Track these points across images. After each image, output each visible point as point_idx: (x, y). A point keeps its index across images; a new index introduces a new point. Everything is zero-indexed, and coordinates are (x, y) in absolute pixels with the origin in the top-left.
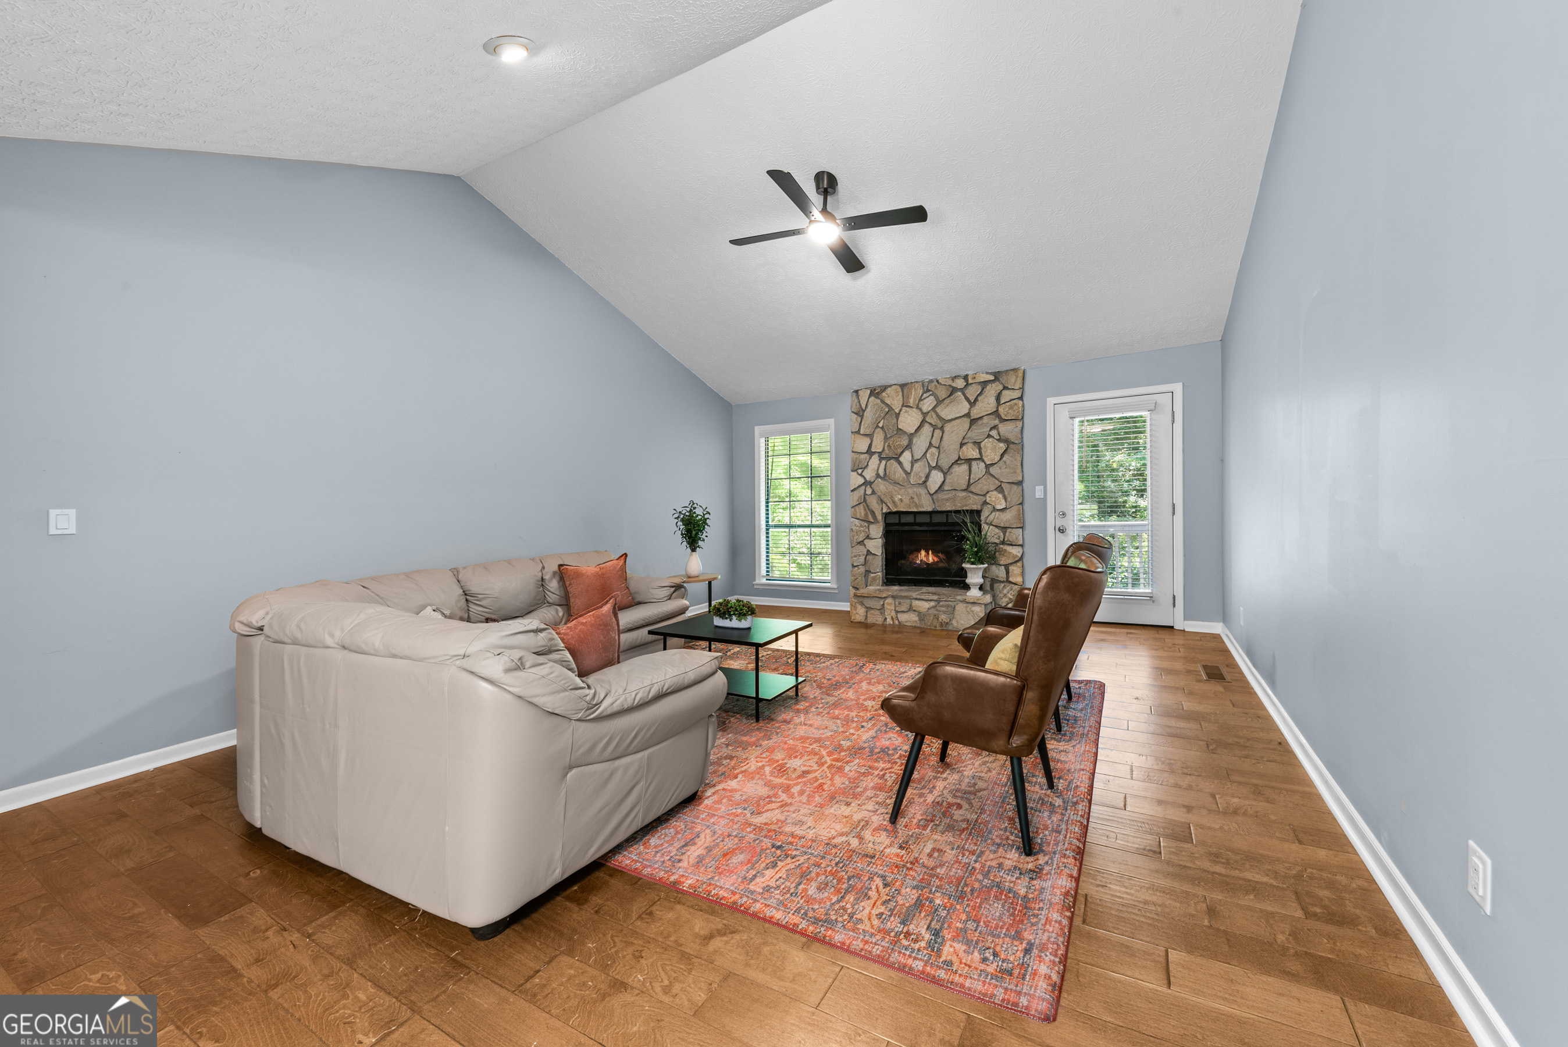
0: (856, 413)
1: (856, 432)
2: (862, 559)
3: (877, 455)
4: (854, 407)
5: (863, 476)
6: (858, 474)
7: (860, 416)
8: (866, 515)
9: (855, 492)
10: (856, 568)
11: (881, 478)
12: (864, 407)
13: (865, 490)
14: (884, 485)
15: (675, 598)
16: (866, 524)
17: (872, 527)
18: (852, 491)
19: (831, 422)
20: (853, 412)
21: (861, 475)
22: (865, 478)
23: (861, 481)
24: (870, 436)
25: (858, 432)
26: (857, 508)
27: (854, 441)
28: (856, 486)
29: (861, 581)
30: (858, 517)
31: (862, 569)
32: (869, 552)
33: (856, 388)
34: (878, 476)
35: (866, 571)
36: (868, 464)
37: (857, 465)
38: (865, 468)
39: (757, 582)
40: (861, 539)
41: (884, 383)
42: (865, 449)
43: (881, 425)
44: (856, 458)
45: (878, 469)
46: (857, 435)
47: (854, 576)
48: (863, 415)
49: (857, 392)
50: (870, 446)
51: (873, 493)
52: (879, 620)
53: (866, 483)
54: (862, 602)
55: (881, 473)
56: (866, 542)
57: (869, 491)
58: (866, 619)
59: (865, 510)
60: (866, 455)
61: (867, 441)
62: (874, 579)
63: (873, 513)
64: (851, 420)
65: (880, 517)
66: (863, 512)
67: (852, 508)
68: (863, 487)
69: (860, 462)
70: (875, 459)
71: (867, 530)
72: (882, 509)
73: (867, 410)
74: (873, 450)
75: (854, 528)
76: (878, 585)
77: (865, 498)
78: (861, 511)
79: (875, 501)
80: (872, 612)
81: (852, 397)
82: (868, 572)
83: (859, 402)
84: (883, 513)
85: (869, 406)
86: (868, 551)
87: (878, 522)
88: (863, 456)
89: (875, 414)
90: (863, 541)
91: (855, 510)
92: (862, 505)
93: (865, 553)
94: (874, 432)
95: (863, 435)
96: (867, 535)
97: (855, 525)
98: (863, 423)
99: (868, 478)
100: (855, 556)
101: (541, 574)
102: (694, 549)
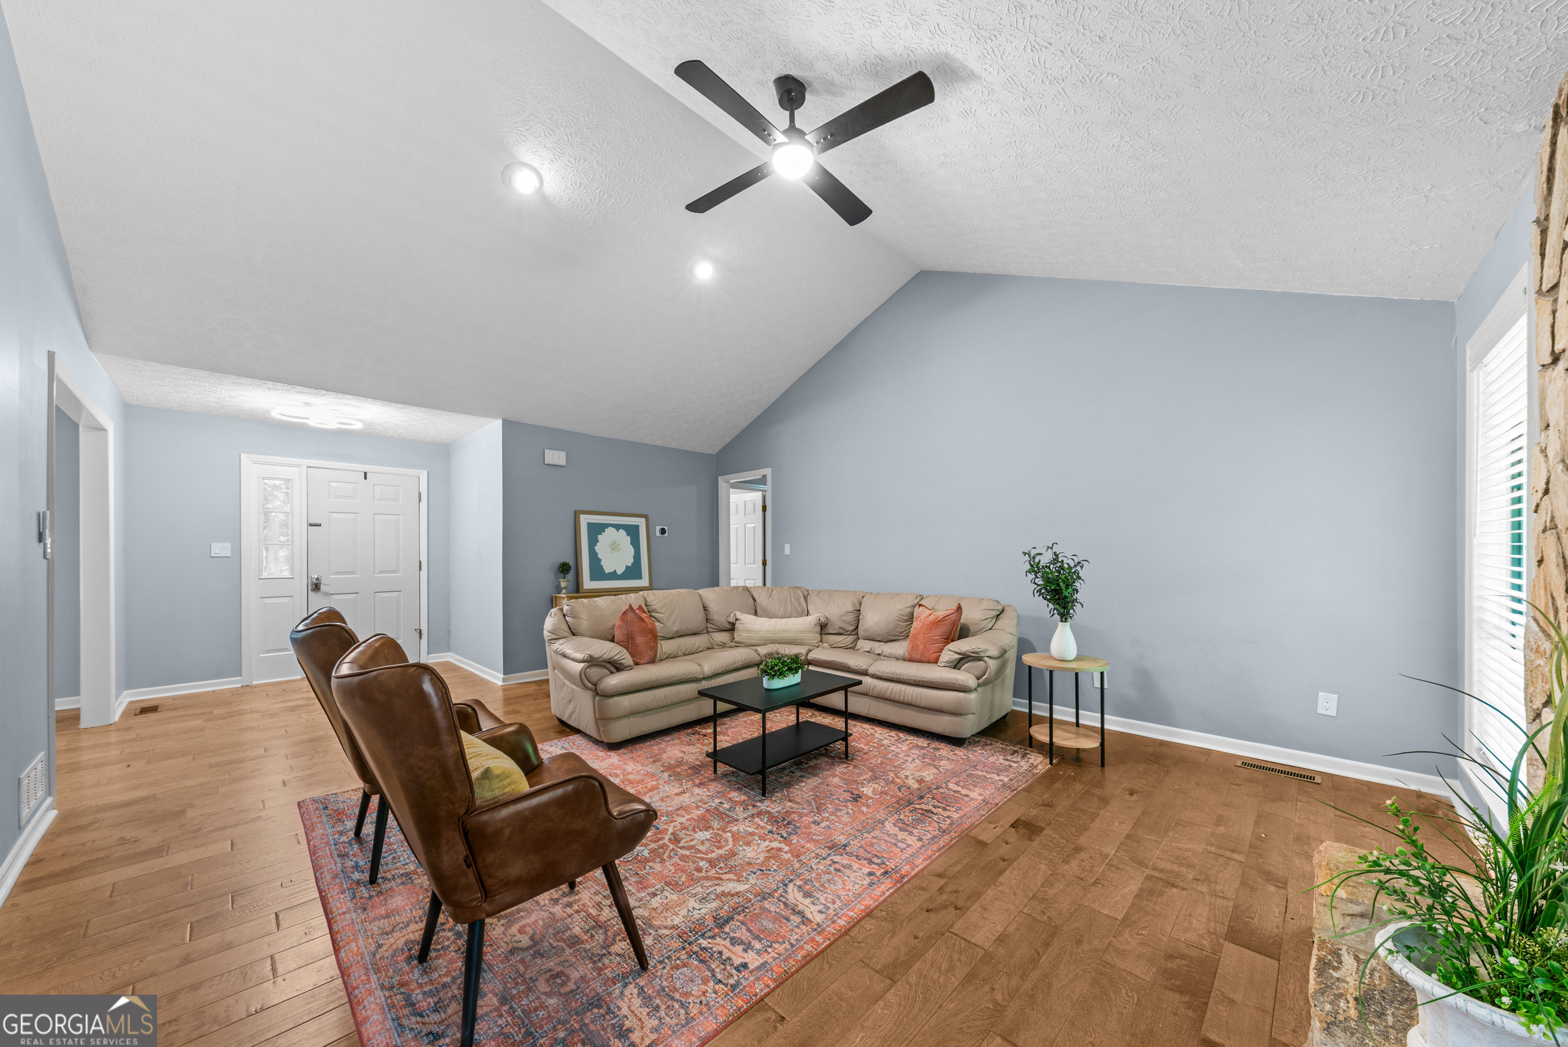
16: (1548, 648)
63: (1555, 606)
101: (909, 610)
102: (1064, 617)
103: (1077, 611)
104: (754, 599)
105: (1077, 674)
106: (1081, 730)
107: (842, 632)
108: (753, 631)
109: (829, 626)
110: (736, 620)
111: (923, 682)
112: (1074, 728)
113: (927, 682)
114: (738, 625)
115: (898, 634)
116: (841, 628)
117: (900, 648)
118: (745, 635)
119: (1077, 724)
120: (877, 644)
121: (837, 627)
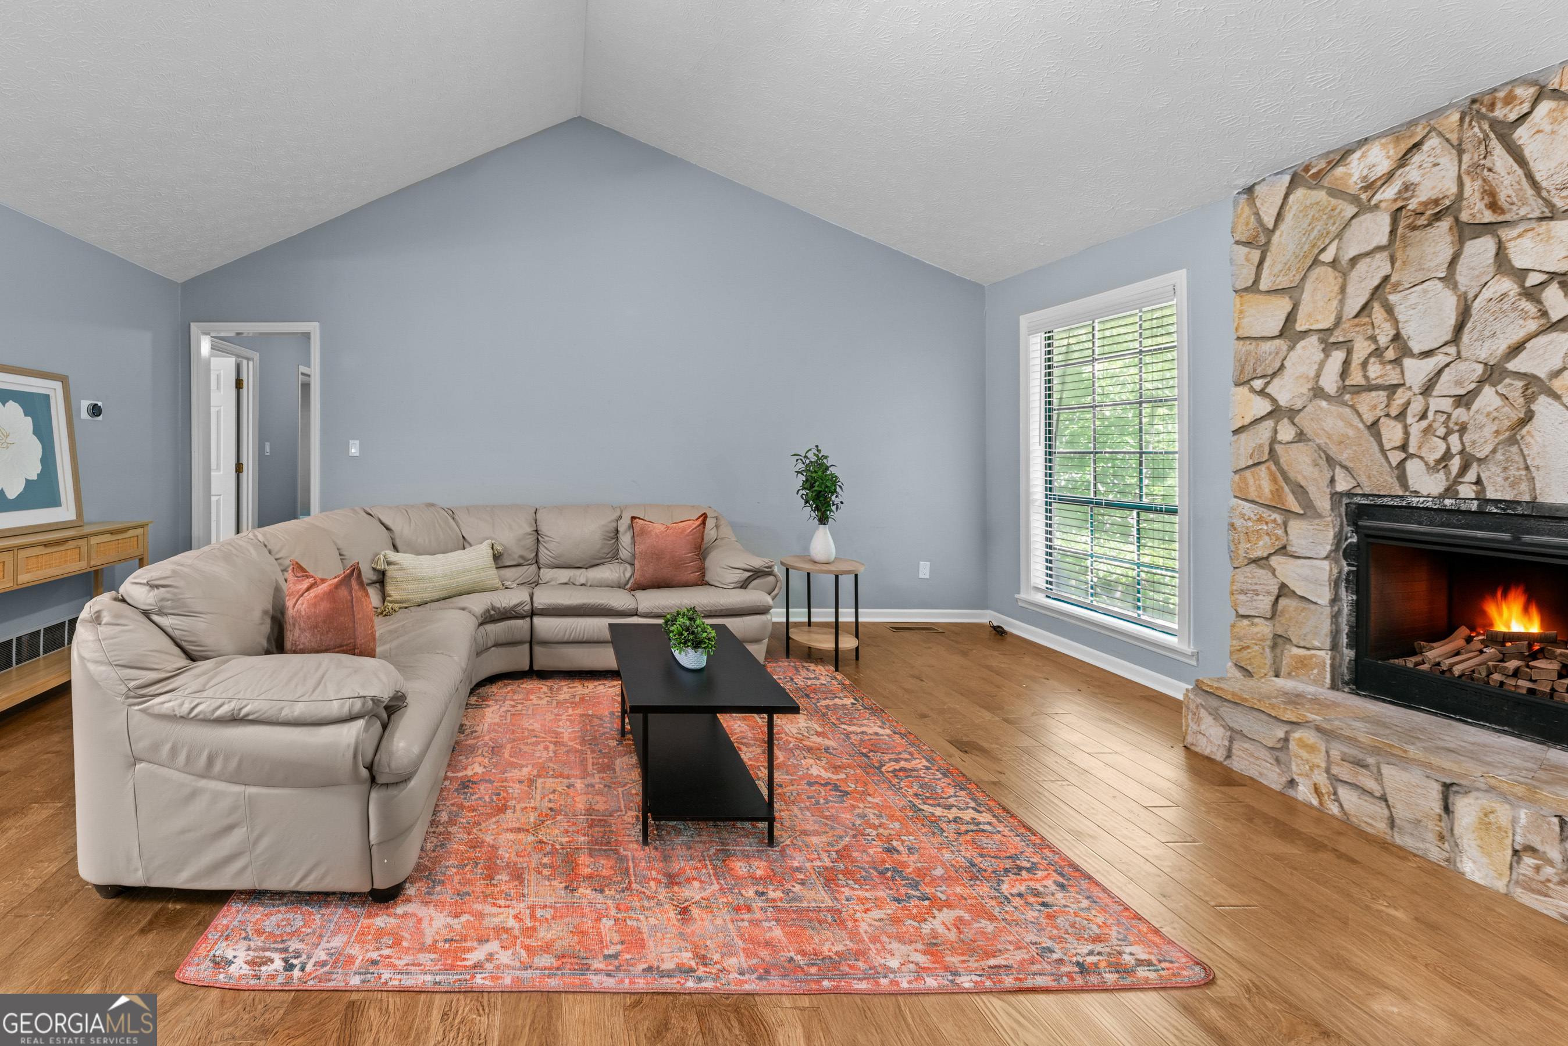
0: (1247, 244)
1: (1246, 290)
2: (1264, 604)
3: (1314, 339)
4: (1241, 228)
5: (1268, 396)
6: (1252, 390)
7: (1258, 247)
8: (1278, 493)
9: (1243, 436)
10: (1246, 622)
11: (1327, 397)
12: (1269, 221)
13: (1276, 432)
14: (1340, 417)
15: (754, 588)
16: (1278, 518)
17: (1294, 525)
18: (1236, 432)
19: (1180, 277)
20: (1237, 243)
21: (1262, 393)
22: (1274, 400)
23: (1263, 407)
24: (1293, 292)
25: (1253, 287)
26: (1248, 473)
27: (1241, 312)
28: (1247, 421)
29: (1261, 658)
30: (1253, 495)
31: (1265, 629)
32: (1284, 590)
33: (1244, 182)
34: (1318, 392)
35: (1276, 636)
36: (1282, 367)
37: (1249, 369)
38: (1274, 375)
39: (1023, 595)
40: (1259, 553)
41: (1335, 141)
42: (1275, 325)
43: (1327, 256)
44: (1248, 353)
45: (1318, 376)
46: (1249, 297)
47: (1240, 639)
48: (1268, 243)
49: (1250, 190)
50: (1291, 318)
51: (1301, 437)
52: (1273, 778)
53: (1276, 412)
54: (1216, 709)
55: (1330, 382)
56: (1274, 561)
57: (1286, 432)
58: (1229, 756)
59: (1274, 480)
60: (1277, 342)
61: (1284, 305)
62: (1302, 664)
63: (1300, 491)
64: (1232, 261)
65: (1323, 504)
66: (1267, 486)
67: (1236, 472)
68: (1269, 424)
69: (1259, 360)
70: (1309, 350)
71: (1280, 532)
72: (1332, 481)
73: (1283, 227)
74: (1301, 326)
75: (1239, 523)
76: (1315, 682)
77: (1272, 450)
78: (1262, 482)
79: (1308, 460)
80: (1246, 746)
81: (1236, 203)
82: (1279, 641)
83: (1257, 214)
84: (1334, 494)
85: (1289, 217)
86: (1283, 586)
87: (1320, 516)
88: (1267, 346)
89: (1307, 233)
90: (1267, 558)
91: (1244, 480)
92: (1263, 467)
93: (1275, 590)
94: (1303, 279)
95: (1269, 292)
96: (1278, 545)
97: (1243, 516)
98: (1266, 265)
99: (1283, 400)
100: (1243, 592)
101: (615, 524)
102: (823, 520)
103: (835, 515)
104: (388, 528)
105: (809, 574)
106: (812, 628)
107: (522, 561)
108: (423, 579)
109: (505, 556)
110: (389, 563)
111: (722, 610)
112: (806, 628)
113: (727, 610)
114: (392, 572)
115: (604, 555)
116: (522, 557)
117: (609, 573)
118: (410, 587)
119: (809, 623)
120: (578, 572)
121: (516, 556)
